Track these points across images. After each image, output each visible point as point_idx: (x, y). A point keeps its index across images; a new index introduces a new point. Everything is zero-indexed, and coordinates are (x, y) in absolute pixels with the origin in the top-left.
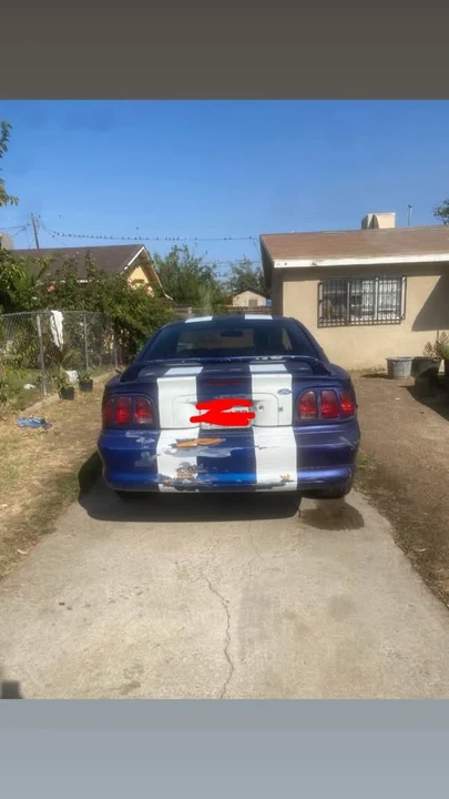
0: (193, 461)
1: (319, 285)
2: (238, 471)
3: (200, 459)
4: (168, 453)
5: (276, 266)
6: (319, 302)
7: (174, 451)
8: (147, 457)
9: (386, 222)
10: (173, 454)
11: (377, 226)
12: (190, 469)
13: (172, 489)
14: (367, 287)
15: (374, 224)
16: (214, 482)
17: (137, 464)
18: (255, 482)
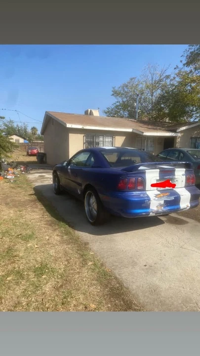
0: (162, 202)
1: (84, 136)
2: (176, 205)
3: (165, 201)
4: (155, 200)
5: (67, 126)
6: (84, 143)
7: (157, 199)
8: (147, 202)
9: (96, 113)
10: (157, 200)
11: (93, 115)
12: (161, 205)
13: (154, 214)
14: (101, 139)
15: (91, 113)
16: (169, 210)
17: (143, 205)
18: (180, 208)
